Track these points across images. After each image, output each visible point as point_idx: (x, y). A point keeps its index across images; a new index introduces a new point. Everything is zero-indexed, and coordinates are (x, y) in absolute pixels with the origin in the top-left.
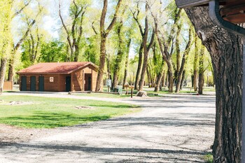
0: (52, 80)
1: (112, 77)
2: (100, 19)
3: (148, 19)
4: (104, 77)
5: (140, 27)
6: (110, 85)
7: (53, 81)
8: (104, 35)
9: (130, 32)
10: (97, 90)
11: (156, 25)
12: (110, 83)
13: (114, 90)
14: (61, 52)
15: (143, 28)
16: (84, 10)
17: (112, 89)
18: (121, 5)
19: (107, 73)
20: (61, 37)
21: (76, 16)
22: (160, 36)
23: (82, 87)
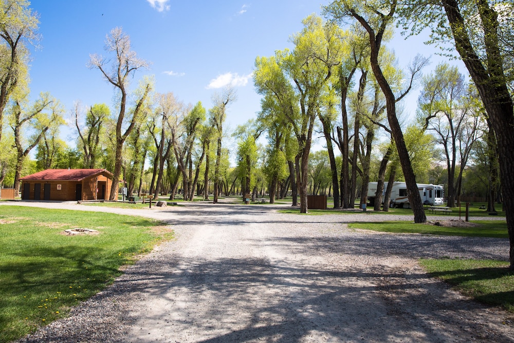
0: (59, 187)
1: (128, 186)
2: (116, 124)
3: (165, 130)
4: (120, 185)
5: (155, 140)
6: (126, 193)
7: (60, 189)
8: (120, 141)
9: (147, 144)
10: (111, 199)
11: (173, 135)
12: (125, 190)
13: (130, 199)
14: (79, 162)
15: (159, 141)
16: (101, 120)
17: (127, 197)
18: (139, 111)
19: (123, 182)
20: (78, 147)
21: (93, 126)
22: (176, 146)
23: (95, 195)
